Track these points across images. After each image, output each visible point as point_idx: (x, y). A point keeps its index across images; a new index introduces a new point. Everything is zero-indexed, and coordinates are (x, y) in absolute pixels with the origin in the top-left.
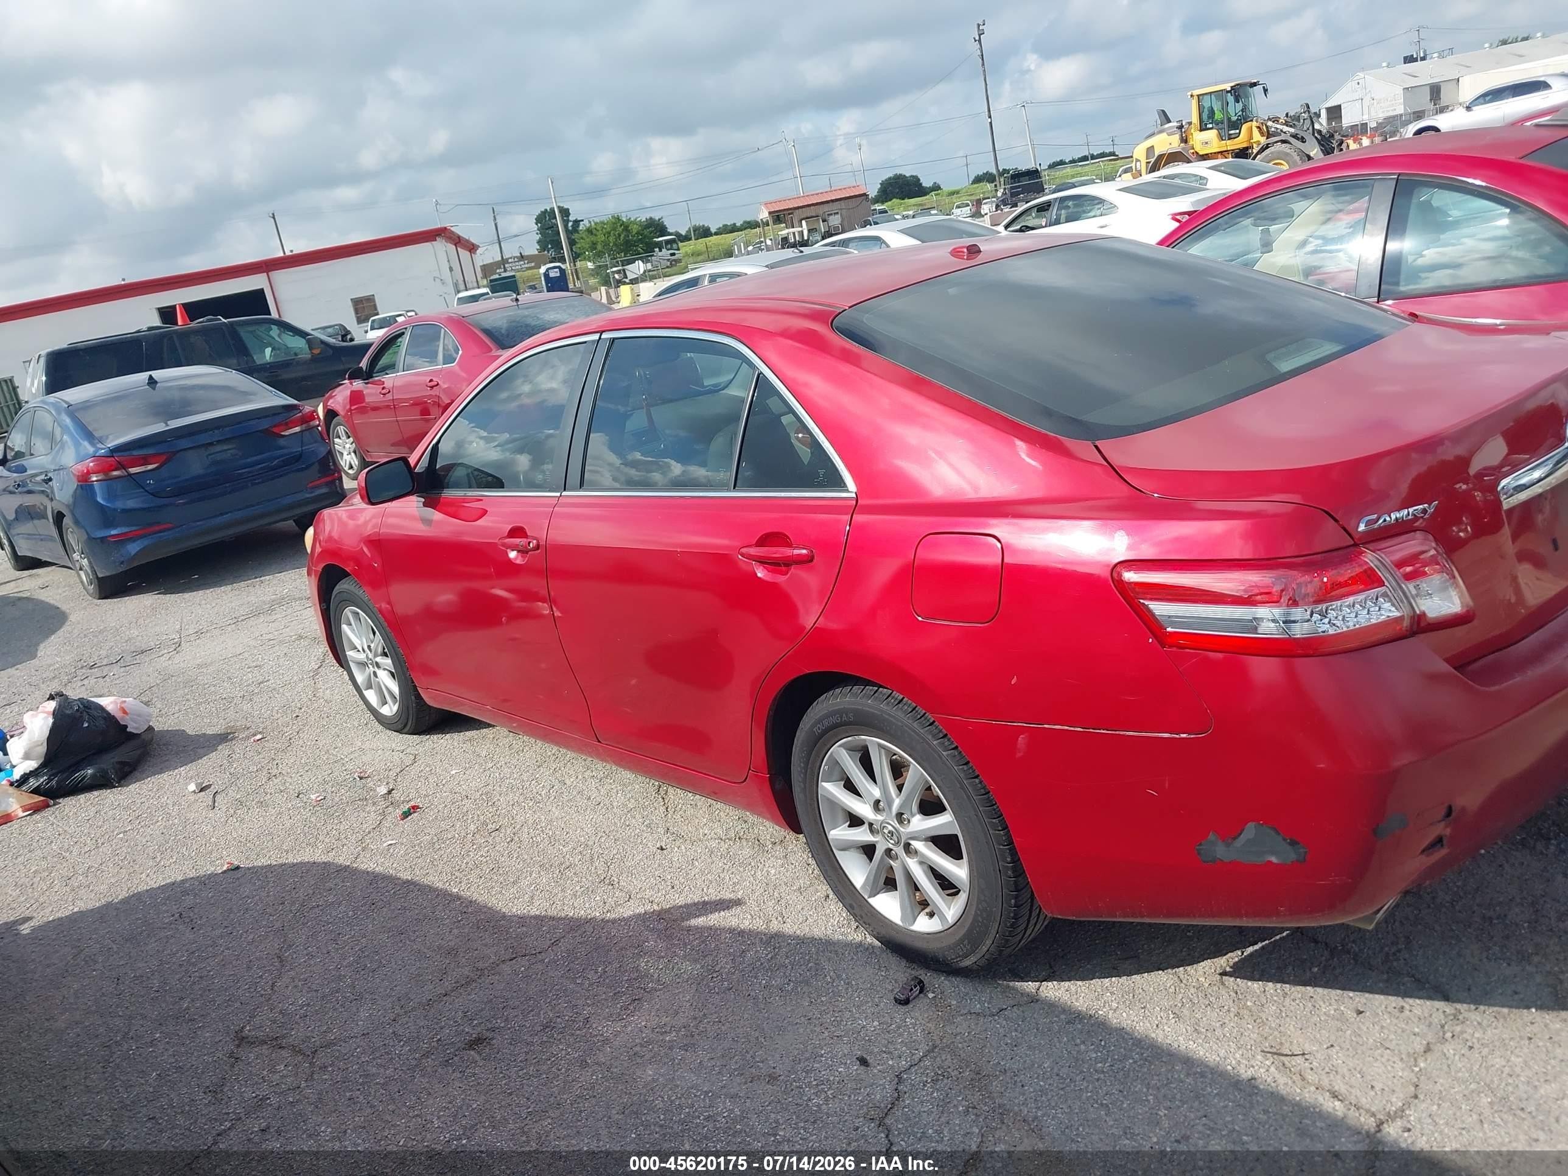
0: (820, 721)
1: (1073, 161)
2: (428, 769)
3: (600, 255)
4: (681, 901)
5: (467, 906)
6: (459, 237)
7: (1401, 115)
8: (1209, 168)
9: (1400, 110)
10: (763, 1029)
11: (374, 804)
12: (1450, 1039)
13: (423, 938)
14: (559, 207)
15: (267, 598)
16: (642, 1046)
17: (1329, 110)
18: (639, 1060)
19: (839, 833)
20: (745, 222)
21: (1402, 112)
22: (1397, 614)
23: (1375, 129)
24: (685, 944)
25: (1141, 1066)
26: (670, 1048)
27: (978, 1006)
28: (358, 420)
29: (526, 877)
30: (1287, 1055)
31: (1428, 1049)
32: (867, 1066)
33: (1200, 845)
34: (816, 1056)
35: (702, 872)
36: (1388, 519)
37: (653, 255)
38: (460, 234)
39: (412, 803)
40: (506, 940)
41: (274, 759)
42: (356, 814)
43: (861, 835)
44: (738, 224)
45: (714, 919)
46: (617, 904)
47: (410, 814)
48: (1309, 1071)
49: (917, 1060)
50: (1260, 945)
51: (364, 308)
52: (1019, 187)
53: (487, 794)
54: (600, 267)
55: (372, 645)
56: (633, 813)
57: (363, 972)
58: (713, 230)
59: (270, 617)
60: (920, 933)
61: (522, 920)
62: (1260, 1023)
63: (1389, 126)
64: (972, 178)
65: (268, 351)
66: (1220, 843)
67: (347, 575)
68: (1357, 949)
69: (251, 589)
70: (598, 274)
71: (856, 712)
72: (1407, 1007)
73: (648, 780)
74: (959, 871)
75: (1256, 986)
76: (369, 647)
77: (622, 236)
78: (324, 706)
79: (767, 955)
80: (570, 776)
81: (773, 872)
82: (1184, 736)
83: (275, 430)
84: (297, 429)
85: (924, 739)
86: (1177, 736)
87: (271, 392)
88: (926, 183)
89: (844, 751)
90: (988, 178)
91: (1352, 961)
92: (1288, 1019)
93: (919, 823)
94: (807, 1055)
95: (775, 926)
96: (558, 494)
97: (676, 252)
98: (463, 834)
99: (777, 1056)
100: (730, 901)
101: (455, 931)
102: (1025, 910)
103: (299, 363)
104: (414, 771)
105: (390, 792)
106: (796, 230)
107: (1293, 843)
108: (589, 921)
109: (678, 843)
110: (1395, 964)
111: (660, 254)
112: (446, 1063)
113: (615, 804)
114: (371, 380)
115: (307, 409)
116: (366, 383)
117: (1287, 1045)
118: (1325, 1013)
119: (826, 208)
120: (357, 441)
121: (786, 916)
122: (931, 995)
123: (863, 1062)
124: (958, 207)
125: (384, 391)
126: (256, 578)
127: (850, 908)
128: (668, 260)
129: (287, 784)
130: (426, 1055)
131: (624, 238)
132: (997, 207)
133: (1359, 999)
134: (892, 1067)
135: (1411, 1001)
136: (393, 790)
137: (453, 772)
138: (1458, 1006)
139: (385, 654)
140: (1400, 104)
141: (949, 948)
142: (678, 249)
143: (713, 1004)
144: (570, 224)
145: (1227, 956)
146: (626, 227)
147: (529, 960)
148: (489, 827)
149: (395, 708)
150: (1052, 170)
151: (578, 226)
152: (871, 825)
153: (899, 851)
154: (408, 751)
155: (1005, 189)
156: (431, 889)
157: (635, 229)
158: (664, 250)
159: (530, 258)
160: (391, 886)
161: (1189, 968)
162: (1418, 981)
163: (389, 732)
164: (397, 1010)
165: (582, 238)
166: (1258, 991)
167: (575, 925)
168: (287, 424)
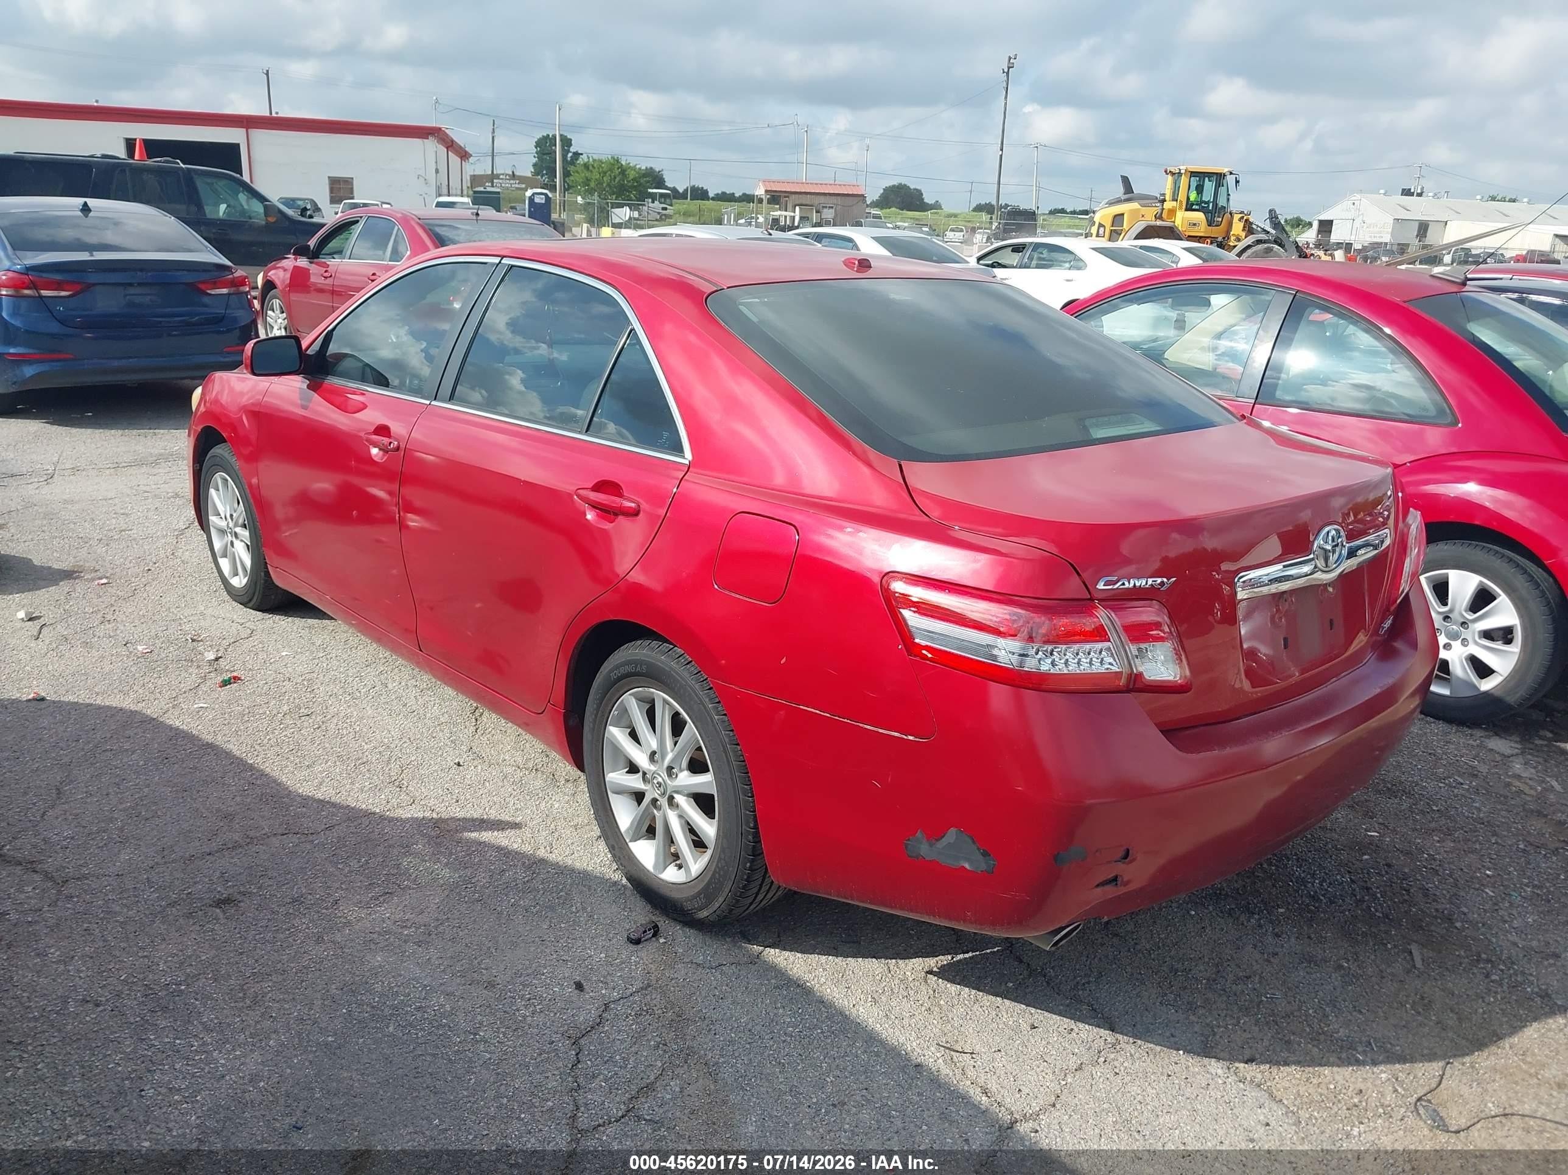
0: (617, 667)
1: (1074, 212)
2: (260, 646)
3: (591, 192)
4: (460, 814)
5: (256, 779)
6: (452, 141)
7: (1386, 244)
8: (1184, 249)
9: (1387, 238)
10: (497, 942)
11: (198, 667)
12: (1101, 1064)
13: (205, 799)
14: (561, 135)
15: (155, 451)
16: (379, 934)
17: (1322, 223)
18: (373, 946)
19: (616, 777)
20: (744, 194)
21: (1387, 240)
22: (1115, 669)
23: (1359, 251)
24: (451, 854)
25: (826, 1037)
26: (406, 942)
27: (701, 958)
28: (294, 297)
29: (321, 764)
30: (958, 1052)
31: (1080, 1068)
32: (582, 991)
33: (909, 840)
34: (537, 974)
35: (490, 793)
36: (1126, 583)
37: (644, 205)
38: (455, 139)
39: (235, 674)
40: (283, 816)
41: (112, 605)
42: (177, 673)
43: (635, 782)
44: (737, 195)
45: (486, 836)
46: (399, 806)
47: (230, 684)
48: (971, 1068)
49: (628, 994)
50: (970, 954)
51: (340, 189)
52: (1013, 224)
53: (309, 680)
54: (589, 203)
55: (234, 515)
56: (443, 727)
57: (135, 819)
58: (711, 195)
59: (153, 470)
60: (667, 882)
61: (306, 801)
62: (945, 1020)
63: (1370, 253)
64: (973, 205)
65: (223, 207)
66: (925, 841)
67: (225, 441)
68: (1053, 975)
69: (142, 438)
70: (585, 210)
71: (649, 665)
72: (1076, 1030)
73: (467, 700)
74: (708, 829)
75: (953, 988)
76: (231, 516)
77: (617, 179)
78: (179, 566)
79: (524, 878)
80: (394, 681)
81: (556, 806)
82: (911, 738)
83: (201, 286)
84: (225, 291)
85: (701, 701)
86: (905, 737)
87: (207, 247)
88: (929, 199)
89: (634, 700)
90: (988, 208)
91: (1044, 984)
92: (971, 1021)
93: (686, 779)
94: (530, 971)
95: (542, 853)
96: (428, 402)
97: (668, 207)
98: (275, 712)
99: (502, 967)
100: (508, 823)
101: (238, 799)
102: (758, 876)
103: (252, 228)
104: (247, 645)
105: (217, 659)
106: (789, 214)
107: (985, 854)
108: (368, 814)
109: (476, 763)
110: (1080, 993)
111: (651, 205)
112: (190, 915)
113: (428, 715)
114: (315, 260)
115: (240, 272)
116: (311, 263)
117: (961, 1043)
118: (1004, 1023)
119: (822, 199)
120: (290, 318)
121: (555, 847)
122: (662, 940)
123: (579, 986)
124: (952, 230)
125: (326, 274)
126: (150, 429)
127: (612, 848)
128: (659, 213)
129: (118, 632)
130: (172, 905)
131: (619, 181)
132: (988, 239)
133: (1038, 1015)
134: (604, 996)
135: (1081, 1025)
136: (221, 657)
137: (284, 654)
138: (1120, 1037)
139: (244, 526)
140: (1388, 233)
141: (688, 899)
142: (671, 205)
143: (459, 911)
144: (570, 155)
145: (937, 958)
146: (623, 171)
147: (299, 838)
148: (301, 711)
149: (245, 581)
150: (1052, 216)
151: (577, 159)
152: (644, 774)
153: (663, 802)
154: (247, 625)
155: (1000, 223)
156: (228, 754)
157: (632, 175)
158: (657, 202)
159: (522, 180)
160: (189, 746)
161: (900, 962)
162: (1094, 1010)
163: (235, 604)
164: (158, 859)
165: (577, 172)
166: (954, 994)
167: (355, 816)
168: (215, 283)
